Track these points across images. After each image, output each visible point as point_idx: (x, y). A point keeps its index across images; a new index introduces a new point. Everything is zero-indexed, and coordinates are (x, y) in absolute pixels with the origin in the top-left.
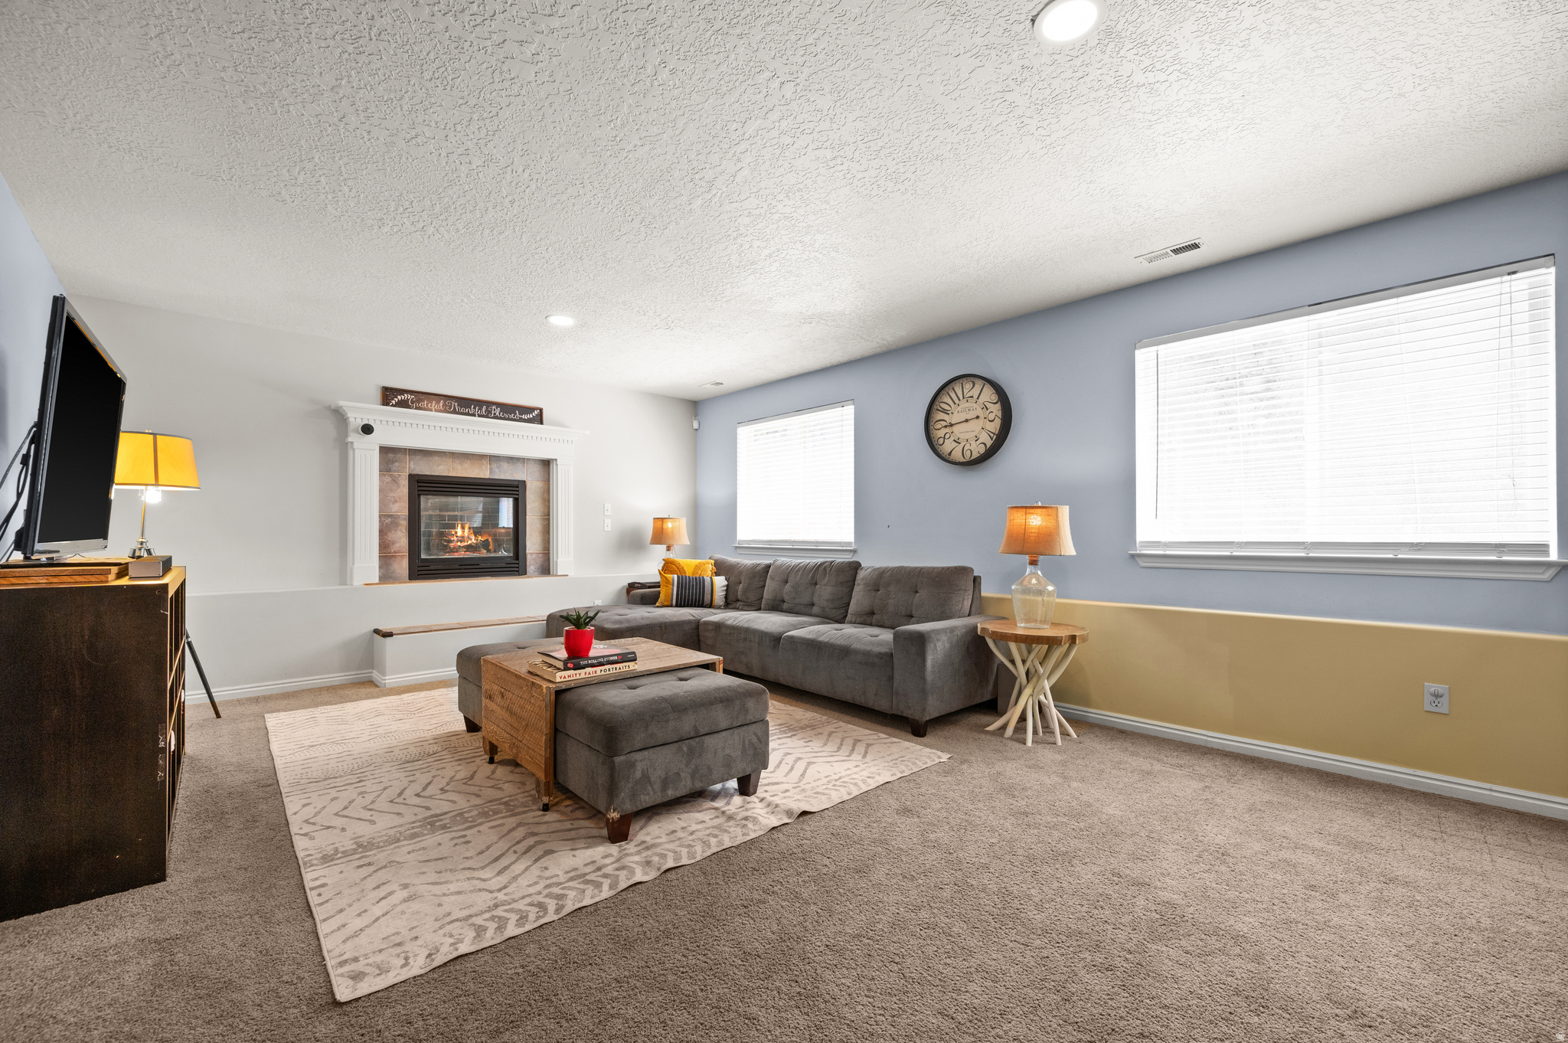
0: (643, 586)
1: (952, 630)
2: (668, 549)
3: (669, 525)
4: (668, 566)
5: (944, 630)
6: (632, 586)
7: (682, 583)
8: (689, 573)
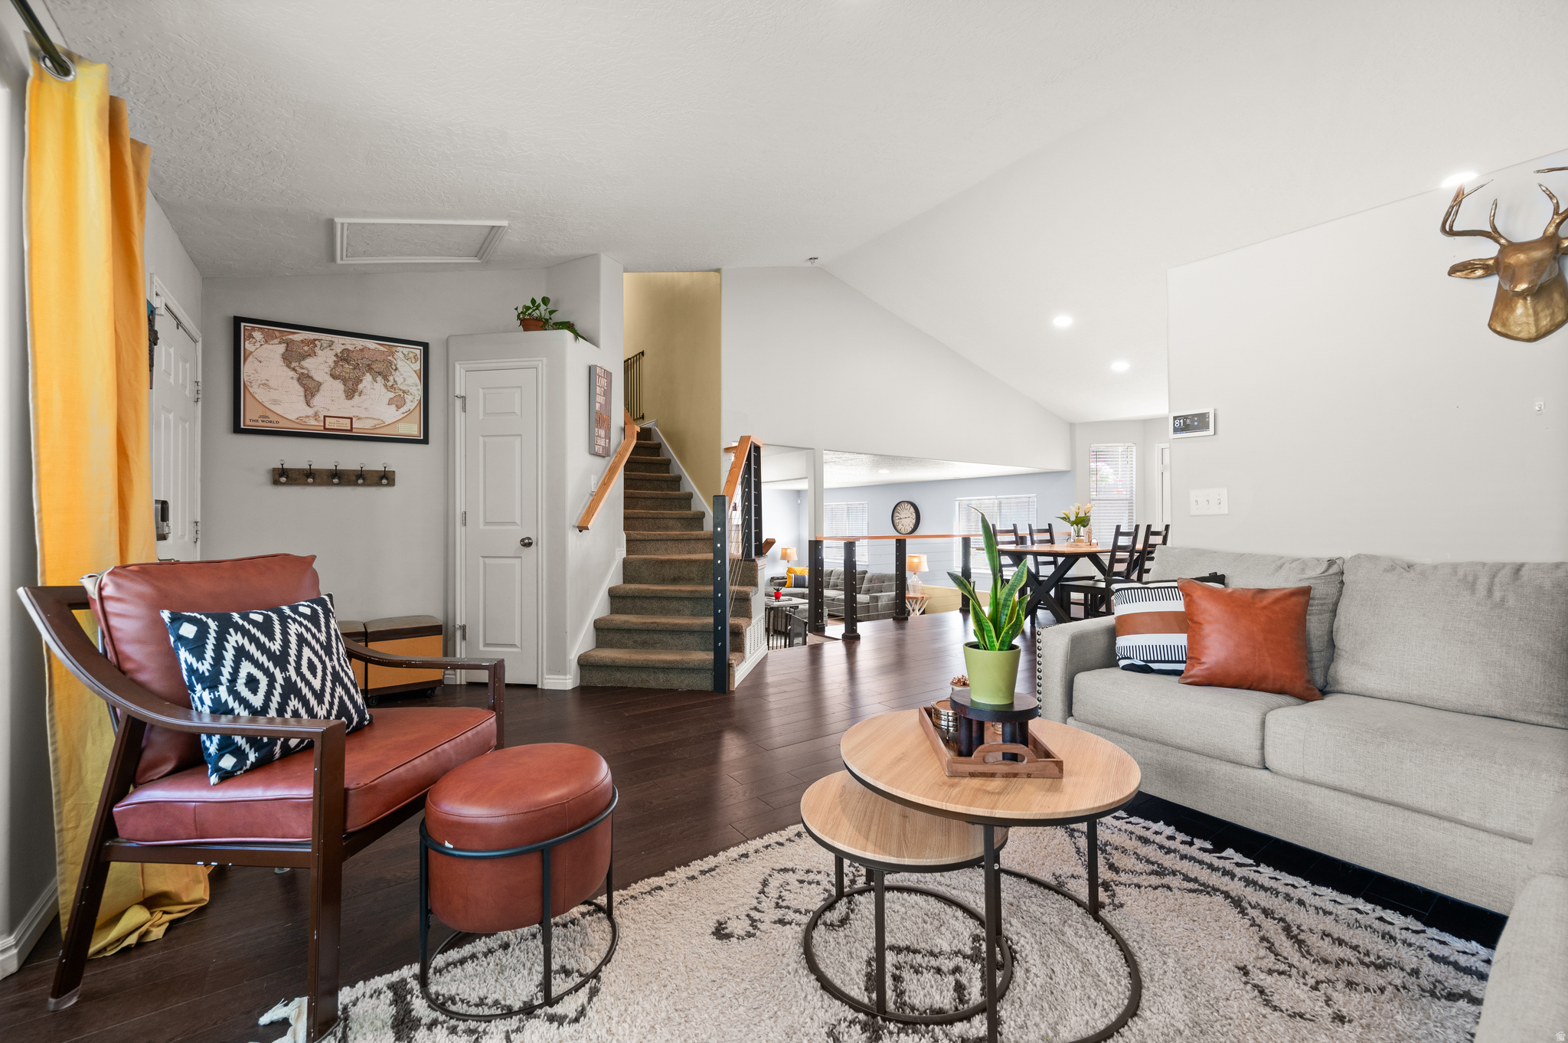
0: (778, 578)
1: (889, 595)
2: (788, 562)
3: (788, 551)
4: (789, 571)
5: (886, 596)
6: (773, 579)
7: (796, 578)
8: (798, 573)
